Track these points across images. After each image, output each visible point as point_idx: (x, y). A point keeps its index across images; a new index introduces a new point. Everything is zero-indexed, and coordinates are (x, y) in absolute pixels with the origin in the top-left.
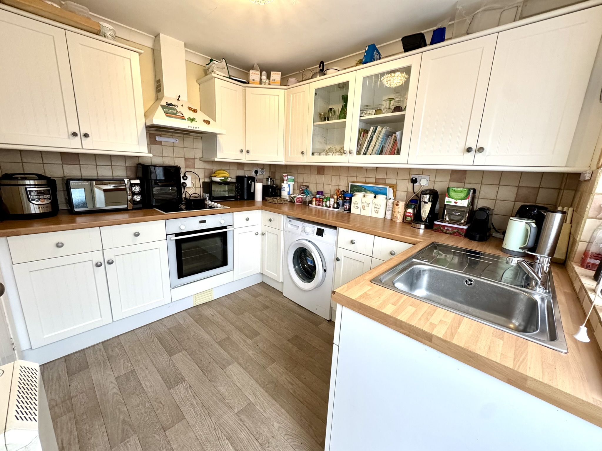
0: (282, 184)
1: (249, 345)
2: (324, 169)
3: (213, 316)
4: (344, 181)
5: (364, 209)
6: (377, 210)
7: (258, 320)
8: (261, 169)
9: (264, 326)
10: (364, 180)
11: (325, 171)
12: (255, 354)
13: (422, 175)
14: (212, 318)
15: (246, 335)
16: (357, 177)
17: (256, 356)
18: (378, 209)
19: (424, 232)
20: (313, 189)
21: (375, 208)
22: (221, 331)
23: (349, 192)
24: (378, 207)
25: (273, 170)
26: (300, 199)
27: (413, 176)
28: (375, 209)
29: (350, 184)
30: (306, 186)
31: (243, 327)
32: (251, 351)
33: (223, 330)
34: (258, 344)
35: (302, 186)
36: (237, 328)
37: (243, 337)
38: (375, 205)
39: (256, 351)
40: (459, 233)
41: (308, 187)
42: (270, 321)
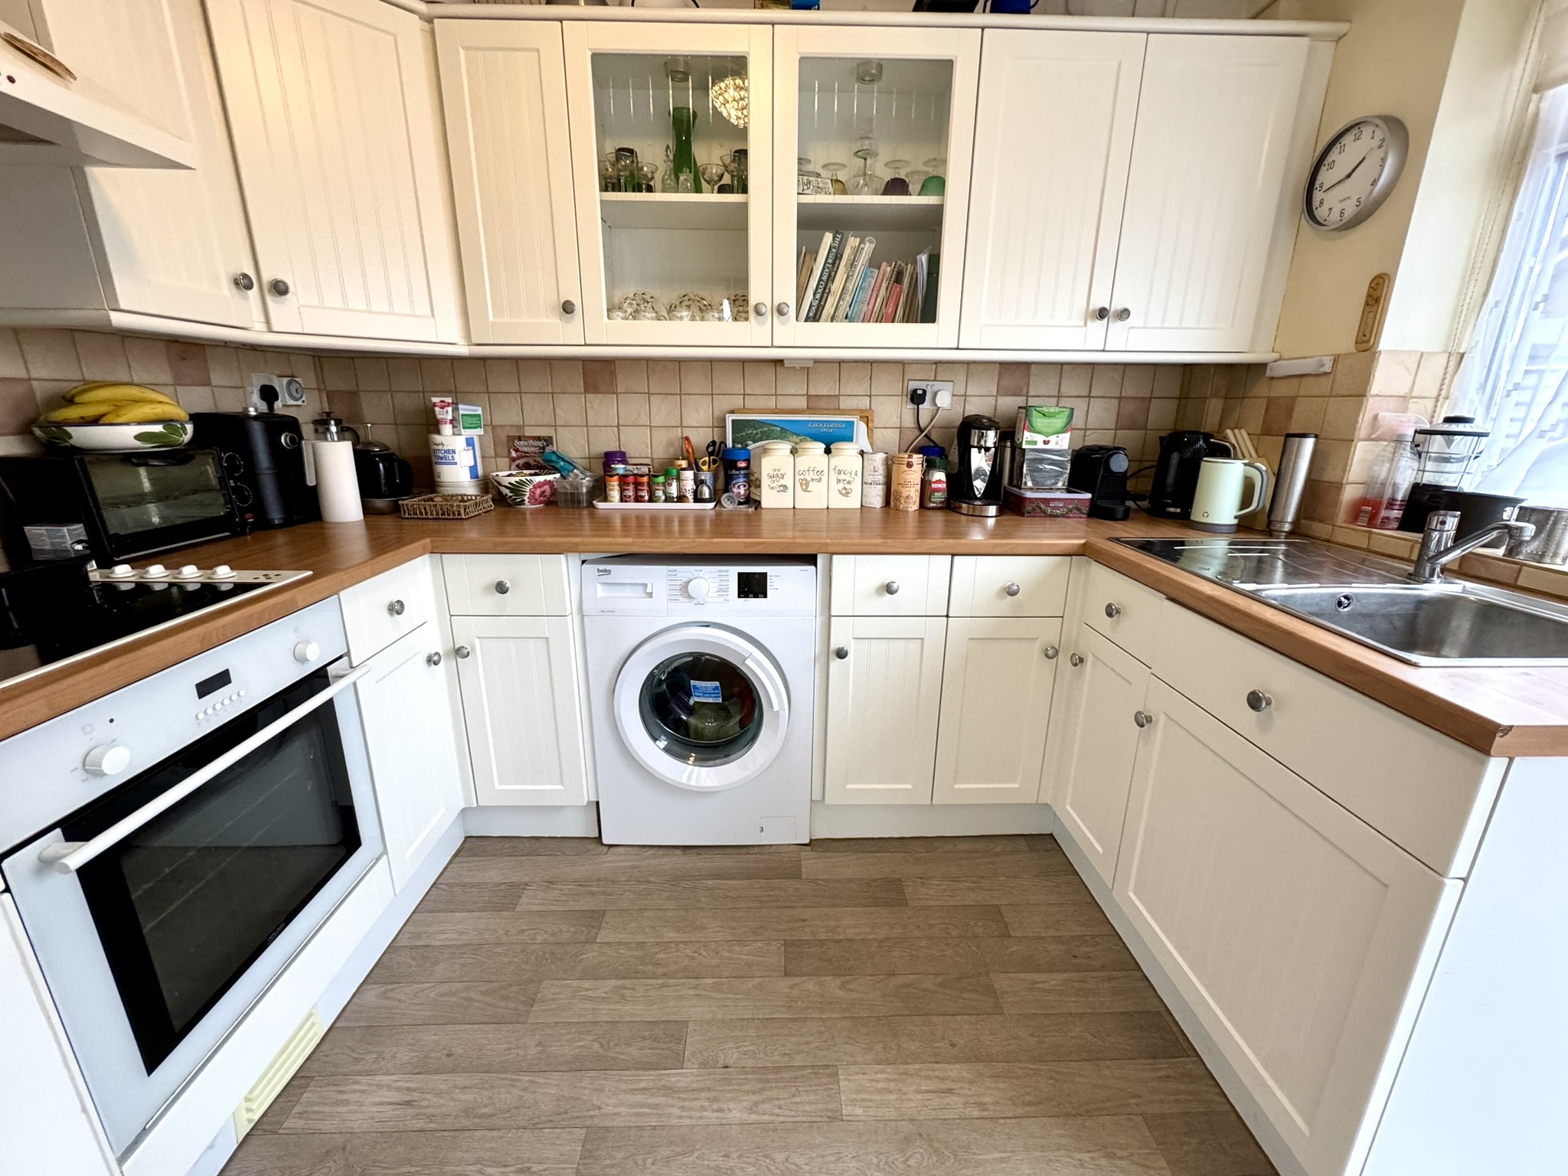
0: (437, 438)
1: (701, 1090)
2: (613, 374)
3: (408, 1103)
4: (701, 412)
5: (805, 491)
6: (845, 488)
7: (620, 982)
8: (285, 380)
9: (662, 986)
10: (771, 403)
11: (619, 377)
12: (756, 1104)
13: (935, 380)
14: (417, 1117)
15: (647, 1067)
16: (744, 395)
17: (767, 1106)
18: (849, 483)
19: (997, 523)
20: (572, 445)
21: (839, 481)
22: (527, 1135)
23: (730, 444)
24: (847, 478)
25: (339, 383)
26: (547, 487)
27: (913, 385)
28: (841, 486)
29: (730, 418)
30: (539, 438)
31: (596, 1046)
32: (731, 1105)
33: (535, 1126)
34: (721, 1063)
35: (520, 438)
36: (578, 1066)
37: (643, 1085)
38: (840, 472)
39: (746, 1087)
40: (1078, 509)
41: (548, 440)
42: (661, 956)
